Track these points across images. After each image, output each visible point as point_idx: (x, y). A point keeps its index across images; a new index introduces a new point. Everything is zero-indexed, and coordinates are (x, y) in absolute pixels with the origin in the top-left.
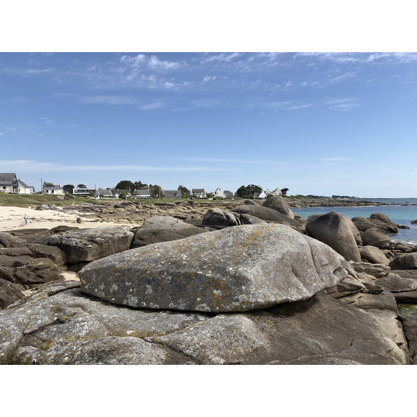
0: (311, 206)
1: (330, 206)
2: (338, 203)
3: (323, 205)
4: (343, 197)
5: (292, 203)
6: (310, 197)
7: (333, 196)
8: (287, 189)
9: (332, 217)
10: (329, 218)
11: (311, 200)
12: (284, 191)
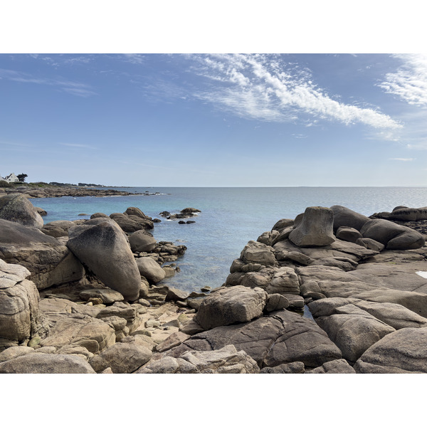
0: (57, 196)
1: (78, 195)
2: (87, 193)
3: (70, 195)
4: (90, 185)
5: (32, 192)
6: (54, 184)
7: (80, 184)
8: (26, 176)
9: (104, 230)
10: (100, 231)
11: (56, 189)
12: (22, 177)
